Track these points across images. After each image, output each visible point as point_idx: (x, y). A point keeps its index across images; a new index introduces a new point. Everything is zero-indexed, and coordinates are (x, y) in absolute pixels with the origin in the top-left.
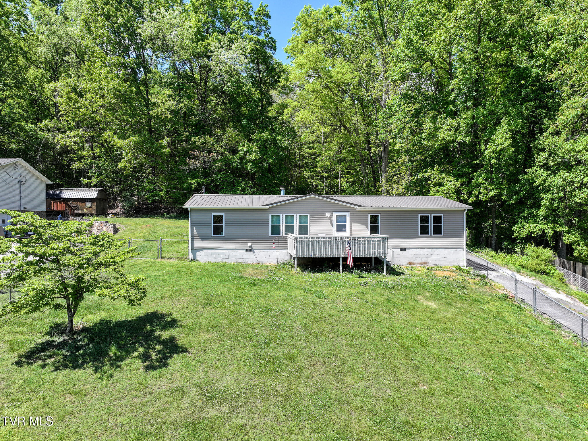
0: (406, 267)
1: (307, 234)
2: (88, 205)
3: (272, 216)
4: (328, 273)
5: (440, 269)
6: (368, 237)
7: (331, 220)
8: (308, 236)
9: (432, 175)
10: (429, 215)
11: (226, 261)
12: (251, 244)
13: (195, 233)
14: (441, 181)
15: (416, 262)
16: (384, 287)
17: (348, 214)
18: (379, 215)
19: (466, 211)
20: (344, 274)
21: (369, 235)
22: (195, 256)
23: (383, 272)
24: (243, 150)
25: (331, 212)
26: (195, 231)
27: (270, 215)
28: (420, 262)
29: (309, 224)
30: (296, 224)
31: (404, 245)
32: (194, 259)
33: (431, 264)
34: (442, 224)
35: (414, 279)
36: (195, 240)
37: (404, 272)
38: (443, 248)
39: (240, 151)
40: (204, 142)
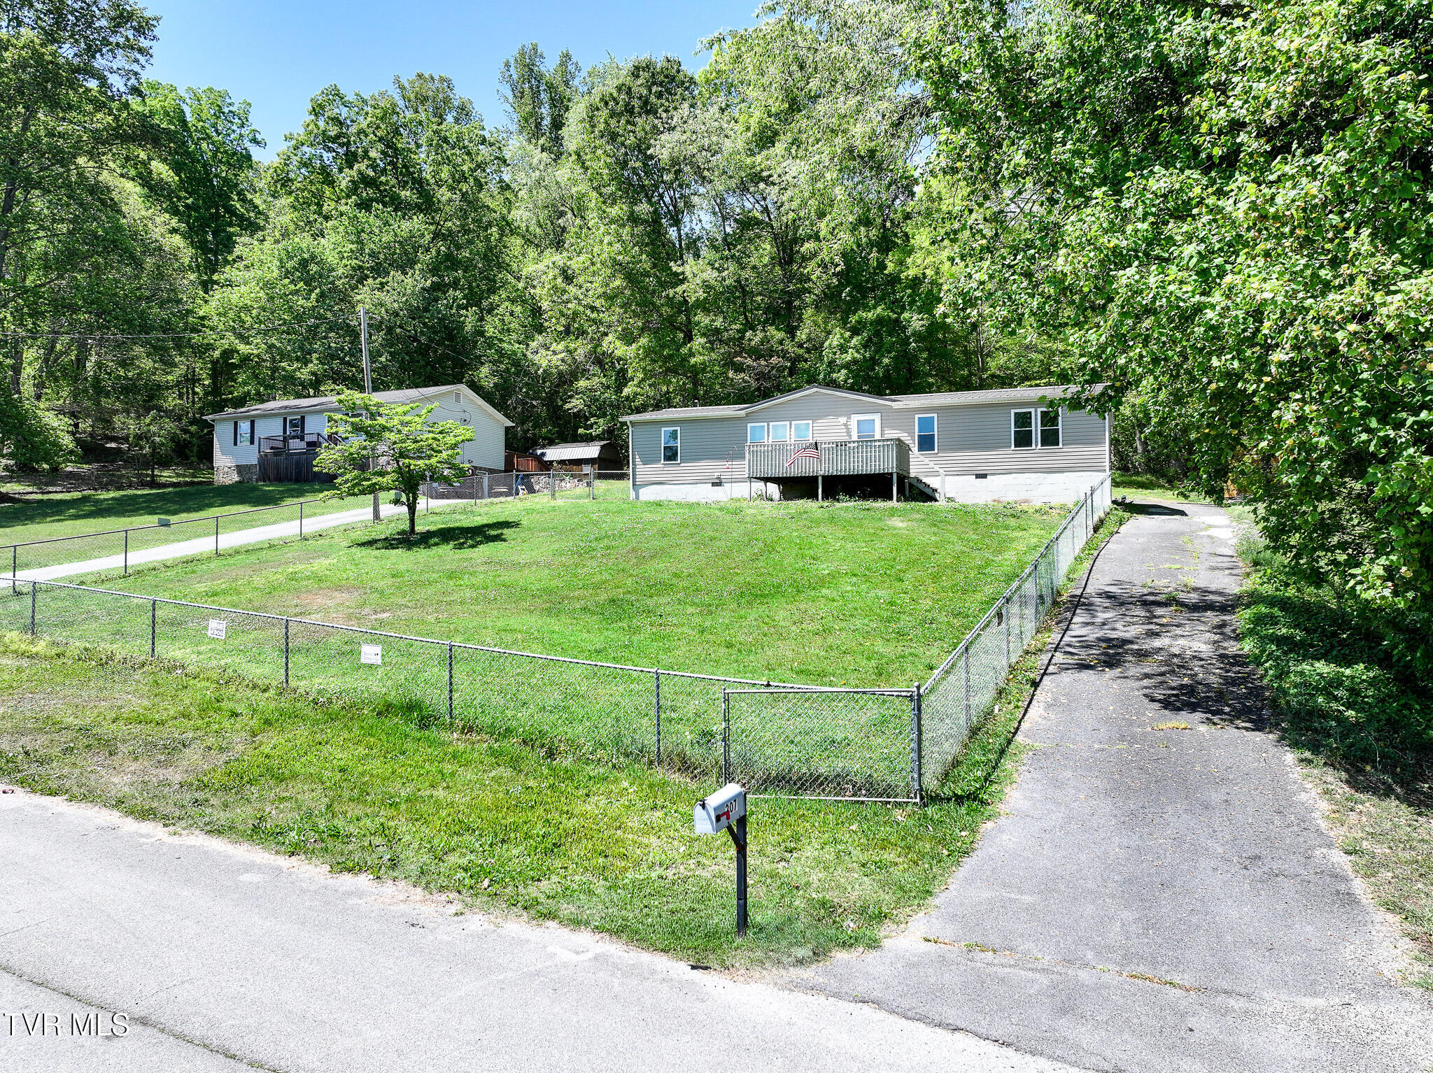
2: (587, 469)
3: (753, 428)
7: (847, 429)
10: (1033, 410)
12: (719, 474)
13: (638, 459)
15: (1008, 499)
17: (877, 417)
18: (935, 415)
22: (637, 495)
25: (849, 414)
26: (637, 456)
27: (749, 425)
28: (1015, 499)
29: (810, 438)
30: (790, 439)
33: (1038, 503)
34: (1060, 426)
36: (637, 470)
38: (1063, 472)
40: (765, 340)
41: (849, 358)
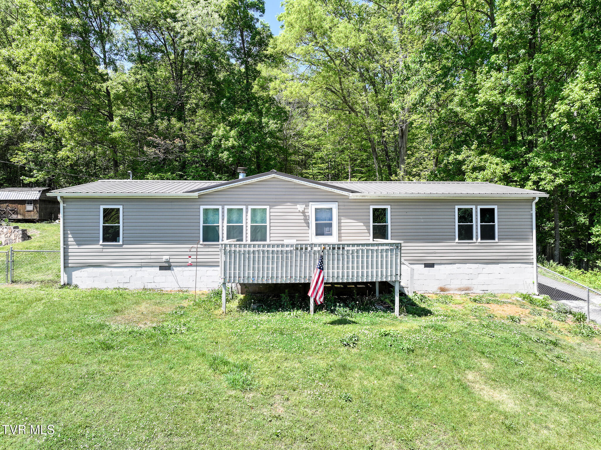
0: (434, 297)
1: (265, 240)
2: (30, 207)
3: (206, 210)
4: (287, 313)
5: (493, 299)
6: (368, 245)
7: (305, 216)
8: (268, 242)
9: (468, 157)
10: (474, 207)
11: (125, 286)
12: (168, 257)
13: (71, 239)
14: (483, 163)
15: (452, 286)
16: (393, 349)
17: (334, 207)
18: (389, 207)
19: (537, 200)
20: (317, 316)
21: (371, 241)
22: (70, 278)
23: (392, 310)
24: (217, 135)
25: (306, 203)
26: (70, 236)
27: (202, 208)
28: (459, 287)
29: (268, 224)
30: (247, 224)
31: (430, 259)
32: (68, 285)
33: (477, 291)
34: (496, 223)
35: (454, 326)
36: (70, 250)
37: (432, 309)
38: (498, 263)
39: (214, 136)
40: (168, 127)
41: (230, 144)
